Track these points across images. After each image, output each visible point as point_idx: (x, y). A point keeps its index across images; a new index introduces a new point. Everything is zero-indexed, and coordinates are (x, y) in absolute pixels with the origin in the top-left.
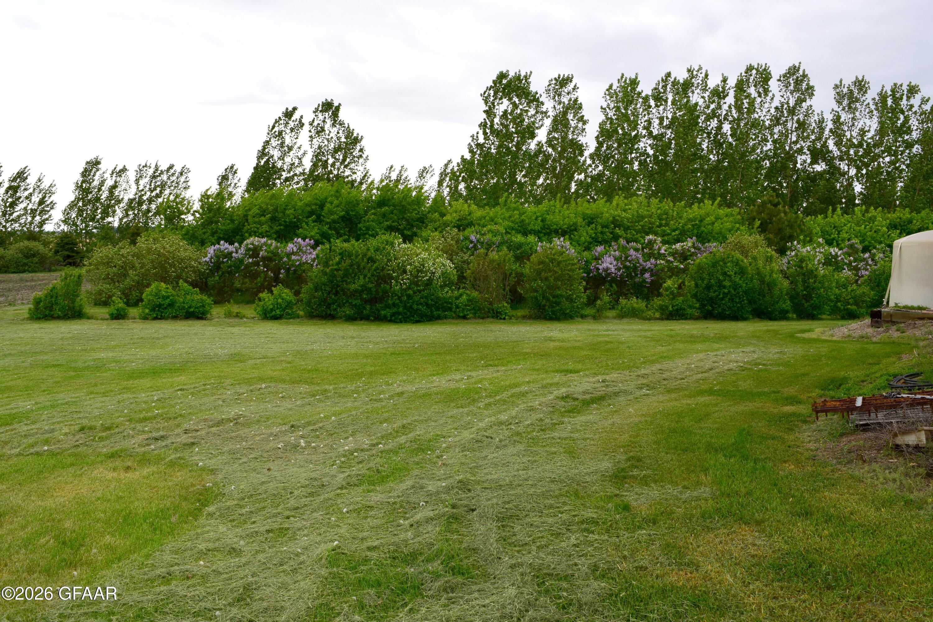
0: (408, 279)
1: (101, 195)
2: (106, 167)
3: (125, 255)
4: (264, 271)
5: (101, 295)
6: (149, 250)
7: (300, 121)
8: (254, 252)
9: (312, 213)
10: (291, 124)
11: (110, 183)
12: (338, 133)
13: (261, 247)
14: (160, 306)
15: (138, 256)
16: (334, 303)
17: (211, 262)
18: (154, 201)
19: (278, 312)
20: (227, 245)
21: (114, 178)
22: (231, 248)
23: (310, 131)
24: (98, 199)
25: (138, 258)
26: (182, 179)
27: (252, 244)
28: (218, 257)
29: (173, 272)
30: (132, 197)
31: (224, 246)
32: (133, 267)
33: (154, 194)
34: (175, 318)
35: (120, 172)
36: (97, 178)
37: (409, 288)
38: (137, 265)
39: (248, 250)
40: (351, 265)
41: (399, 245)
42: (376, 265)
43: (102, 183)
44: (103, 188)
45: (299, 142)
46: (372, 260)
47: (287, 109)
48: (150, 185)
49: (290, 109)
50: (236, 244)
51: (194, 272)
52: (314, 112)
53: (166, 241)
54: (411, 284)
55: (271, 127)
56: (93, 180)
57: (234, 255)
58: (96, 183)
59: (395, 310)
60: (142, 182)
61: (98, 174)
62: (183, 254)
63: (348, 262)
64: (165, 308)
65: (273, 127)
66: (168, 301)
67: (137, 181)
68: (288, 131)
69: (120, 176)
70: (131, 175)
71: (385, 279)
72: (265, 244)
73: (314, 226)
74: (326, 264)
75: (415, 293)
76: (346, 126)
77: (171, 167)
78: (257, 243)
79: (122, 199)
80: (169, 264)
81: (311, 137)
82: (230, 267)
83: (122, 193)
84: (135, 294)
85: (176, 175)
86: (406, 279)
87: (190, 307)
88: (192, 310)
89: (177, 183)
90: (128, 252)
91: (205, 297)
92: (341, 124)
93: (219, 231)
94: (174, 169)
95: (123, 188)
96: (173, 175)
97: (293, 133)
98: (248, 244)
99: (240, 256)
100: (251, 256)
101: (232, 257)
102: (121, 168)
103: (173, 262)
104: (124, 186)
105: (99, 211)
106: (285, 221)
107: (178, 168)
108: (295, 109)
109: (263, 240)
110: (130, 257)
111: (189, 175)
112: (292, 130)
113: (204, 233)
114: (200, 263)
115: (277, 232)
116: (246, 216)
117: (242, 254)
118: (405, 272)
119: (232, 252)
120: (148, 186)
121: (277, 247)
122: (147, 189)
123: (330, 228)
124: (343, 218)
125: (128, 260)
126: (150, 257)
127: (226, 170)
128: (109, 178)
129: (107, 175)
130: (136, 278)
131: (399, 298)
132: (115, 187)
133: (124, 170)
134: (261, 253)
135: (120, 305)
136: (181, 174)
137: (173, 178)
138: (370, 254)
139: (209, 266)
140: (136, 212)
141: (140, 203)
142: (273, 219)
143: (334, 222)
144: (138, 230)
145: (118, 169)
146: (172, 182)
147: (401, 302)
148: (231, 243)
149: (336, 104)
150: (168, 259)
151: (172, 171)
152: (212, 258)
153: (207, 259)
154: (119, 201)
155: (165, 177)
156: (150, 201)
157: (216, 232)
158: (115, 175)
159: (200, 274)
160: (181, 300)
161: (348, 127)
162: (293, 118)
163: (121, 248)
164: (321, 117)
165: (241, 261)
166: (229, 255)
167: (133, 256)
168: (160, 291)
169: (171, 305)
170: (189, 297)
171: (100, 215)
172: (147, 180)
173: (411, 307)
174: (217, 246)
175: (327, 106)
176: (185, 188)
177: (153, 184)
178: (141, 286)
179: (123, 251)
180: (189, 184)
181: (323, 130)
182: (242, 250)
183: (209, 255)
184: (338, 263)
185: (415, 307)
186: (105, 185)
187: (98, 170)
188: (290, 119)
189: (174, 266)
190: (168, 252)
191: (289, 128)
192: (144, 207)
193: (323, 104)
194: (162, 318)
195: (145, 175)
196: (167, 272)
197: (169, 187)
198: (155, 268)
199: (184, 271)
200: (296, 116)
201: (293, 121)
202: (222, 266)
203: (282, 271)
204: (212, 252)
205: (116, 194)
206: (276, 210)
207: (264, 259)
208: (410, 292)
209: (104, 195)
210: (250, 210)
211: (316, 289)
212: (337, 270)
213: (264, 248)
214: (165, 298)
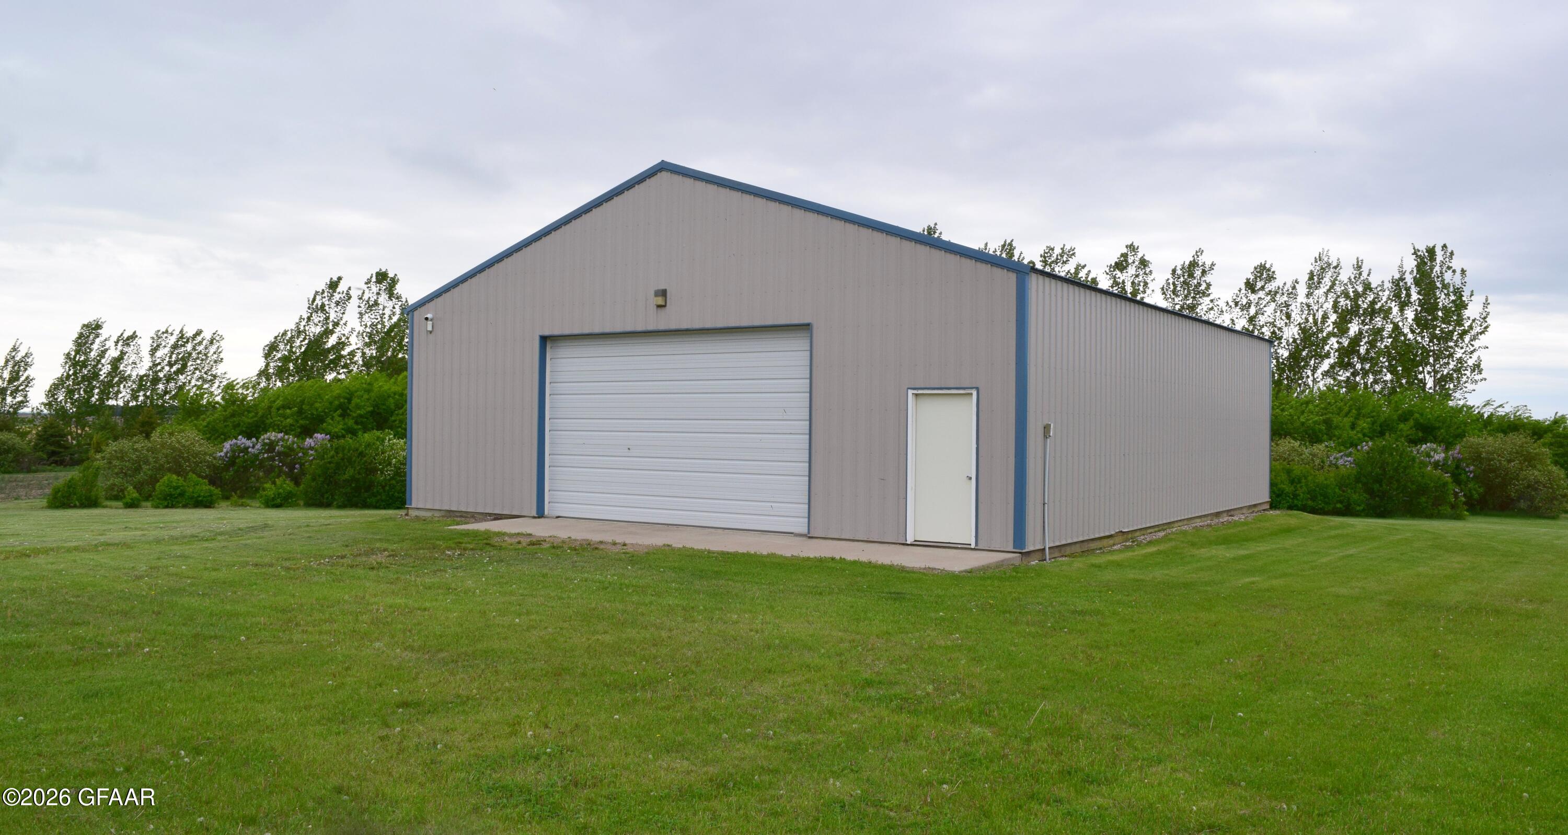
0: (392, 470)
1: (100, 370)
2: (109, 332)
3: (140, 449)
4: (279, 466)
5: (112, 489)
6: (163, 445)
7: (348, 294)
8: (271, 446)
9: (340, 406)
10: (337, 297)
11: (113, 353)
12: (394, 308)
13: (278, 442)
14: (171, 495)
15: (152, 450)
16: (327, 493)
17: (226, 457)
18: (173, 379)
19: (279, 501)
20: (244, 440)
21: (120, 347)
22: (249, 443)
23: (359, 307)
24: (96, 375)
25: (153, 453)
26: (212, 349)
27: (269, 439)
28: (233, 451)
29: (187, 466)
30: (142, 372)
31: (242, 441)
32: (147, 462)
33: (174, 368)
34: (185, 506)
35: (128, 339)
36: (95, 346)
37: (392, 478)
38: (151, 459)
39: (264, 444)
40: (342, 459)
41: (390, 440)
42: (365, 459)
43: (102, 354)
44: (103, 361)
45: (345, 318)
46: (361, 454)
47: (331, 279)
48: (170, 357)
49: (335, 279)
50: (254, 439)
51: (208, 467)
52: (366, 283)
53: (182, 436)
54: (395, 475)
55: (311, 300)
56: (91, 350)
57: (250, 450)
58: (93, 354)
59: (379, 497)
60: (159, 354)
61: (98, 341)
62: (197, 448)
63: (340, 455)
64: (176, 498)
65: (314, 300)
66: (178, 491)
67: (154, 351)
68: (333, 305)
69: (128, 345)
70: (145, 344)
71: (373, 471)
72: (282, 439)
73: (338, 422)
74: (322, 458)
75: (397, 483)
76: (404, 300)
77: (199, 333)
78: (273, 438)
79: (130, 376)
80: (183, 458)
81: (360, 313)
82: (246, 461)
83: (130, 368)
84: (147, 488)
85: (205, 343)
86: (389, 472)
87: (199, 496)
88: (200, 499)
89: (206, 355)
90: (142, 447)
91: (212, 488)
92: (398, 298)
93: (242, 424)
94: (202, 336)
95: (131, 361)
96: (200, 343)
97: (339, 307)
98: (264, 439)
99: (256, 452)
100: (268, 451)
101: (248, 452)
102: (131, 333)
103: (188, 457)
104: (133, 358)
105: (96, 391)
106: (312, 414)
107: (207, 335)
108: (340, 279)
109: (280, 435)
110: (145, 452)
111: (222, 343)
112: (337, 303)
113: (226, 426)
114: (215, 458)
115: (302, 426)
116: (270, 407)
117: (258, 450)
118: (390, 464)
119: (249, 447)
120: (167, 359)
121: (293, 443)
122: (166, 362)
123: (356, 423)
124: (372, 413)
125: (143, 454)
126: (165, 451)
127: (276, 338)
128: (113, 347)
129: (110, 344)
130: (149, 472)
131: (383, 487)
132: (119, 359)
133: (133, 337)
134: (277, 448)
135: (134, 495)
136: (211, 342)
137: (201, 348)
138: (362, 448)
139: (224, 460)
140: (148, 394)
141: (156, 380)
142: (300, 412)
143: (361, 416)
144: (150, 418)
145: (125, 336)
146: (199, 353)
147: (384, 491)
148: (249, 438)
149: (391, 275)
150: (183, 453)
151: (199, 339)
152: (227, 452)
153: (222, 454)
154: (124, 379)
155: (189, 347)
156: (169, 378)
157: (238, 425)
158: (121, 343)
159: (214, 468)
160: (191, 490)
161: (407, 301)
162: (338, 290)
163: (135, 442)
164: (375, 289)
165: (256, 456)
166: (246, 449)
167: (148, 451)
168: (172, 482)
169: (182, 494)
170: (198, 487)
171: (97, 397)
172: (167, 350)
173: (393, 495)
174: (234, 441)
175: (381, 277)
176: (216, 362)
177: (174, 356)
178: (154, 480)
179: (137, 446)
180: (222, 355)
181: (376, 303)
182: (258, 446)
183: (225, 450)
184: (332, 457)
185: (396, 494)
186: (107, 356)
187: (97, 336)
188: (335, 291)
189: (189, 460)
190: (184, 446)
191: (334, 301)
192: (161, 386)
193: (378, 274)
194: (173, 507)
195: (163, 344)
196: (181, 466)
197: (195, 360)
198: (169, 463)
199: (198, 465)
200: (342, 287)
201: (339, 293)
202: (237, 461)
203: (297, 466)
204: (228, 446)
205: (121, 368)
206: (302, 402)
207: (279, 454)
208: (394, 482)
209: (105, 370)
210: (274, 402)
211: (314, 479)
212: (330, 463)
213: (281, 443)
214: (176, 488)
